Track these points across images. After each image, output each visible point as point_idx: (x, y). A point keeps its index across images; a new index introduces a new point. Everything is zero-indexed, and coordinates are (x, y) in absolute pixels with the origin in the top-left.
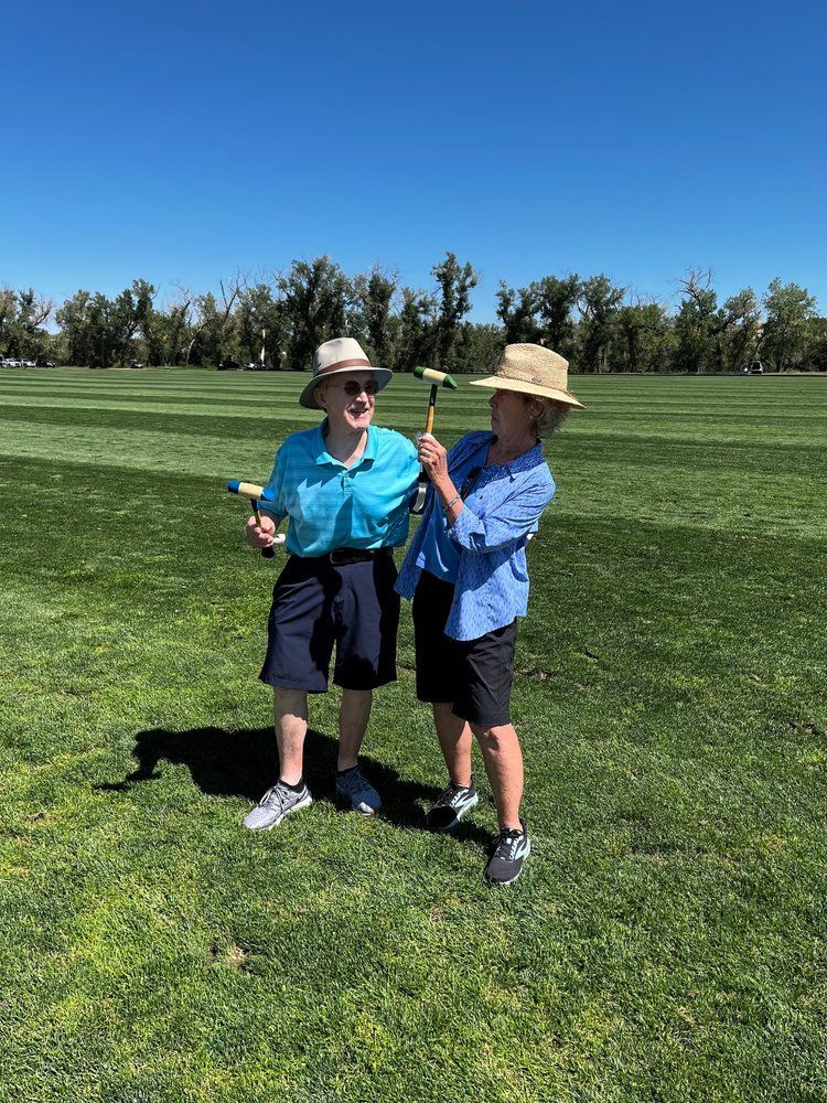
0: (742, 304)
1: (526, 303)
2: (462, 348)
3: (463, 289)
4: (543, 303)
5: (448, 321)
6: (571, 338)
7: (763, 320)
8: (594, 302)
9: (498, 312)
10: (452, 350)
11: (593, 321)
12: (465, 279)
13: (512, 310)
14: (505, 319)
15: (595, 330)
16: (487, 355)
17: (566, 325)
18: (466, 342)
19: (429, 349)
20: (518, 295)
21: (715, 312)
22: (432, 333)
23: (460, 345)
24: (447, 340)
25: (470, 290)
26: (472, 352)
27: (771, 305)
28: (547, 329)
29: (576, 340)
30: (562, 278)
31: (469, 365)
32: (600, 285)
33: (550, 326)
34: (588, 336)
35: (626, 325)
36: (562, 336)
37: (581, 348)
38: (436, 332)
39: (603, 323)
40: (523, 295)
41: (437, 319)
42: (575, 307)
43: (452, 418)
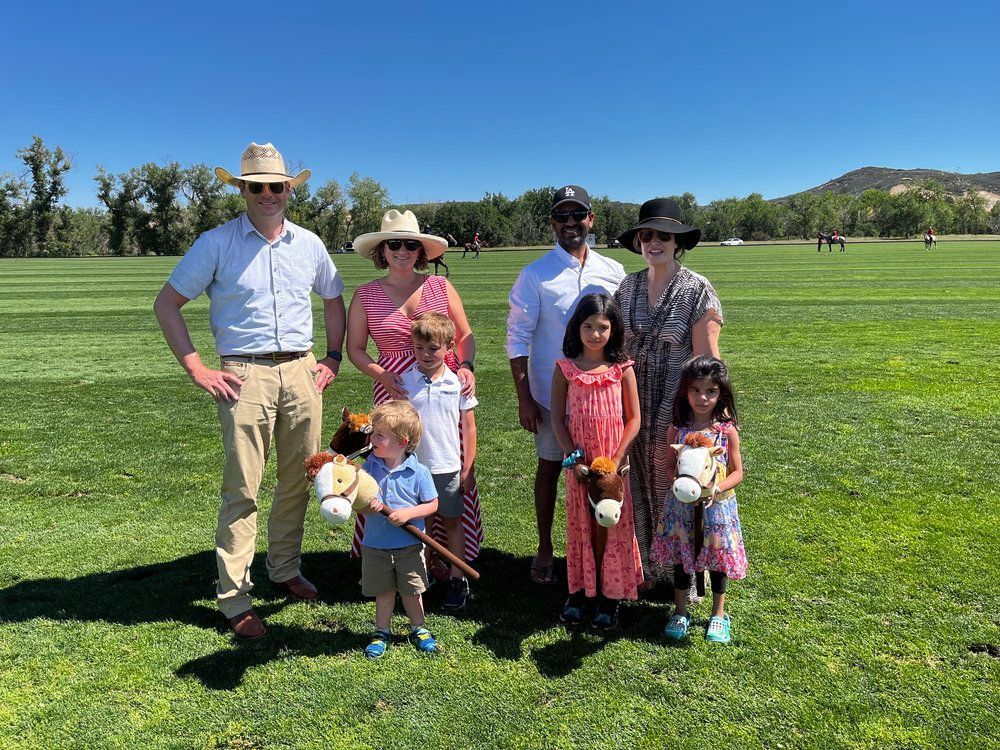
0: (330, 193)
1: (128, 188)
2: (64, 232)
3: (55, 173)
4: (147, 189)
5: (43, 205)
6: (181, 221)
7: (349, 207)
8: (199, 188)
9: (100, 196)
10: (51, 233)
11: (200, 206)
12: (56, 163)
13: (114, 194)
14: (107, 203)
15: (203, 214)
16: (93, 238)
17: (173, 209)
18: (66, 225)
19: (24, 233)
20: (118, 180)
21: (310, 199)
22: (26, 217)
23: (61, 228)
24: (43, 225)
25: (63, 174)
26: (75, 235)
27: (354, 195)
28: (154, 213)
29: (186, 223)
30: (163, 165)
31: (74, 249)
32: (202, 173)
33: (157, 210)
34: (197, 219)
35: (232, 210)
36: (170, 220)
37: (192, 231)
38: (29, 216)
39: (210, 208)
40: (124, 180)
41: (30, 202)
42: (181, 192)
43: (42, 301)
